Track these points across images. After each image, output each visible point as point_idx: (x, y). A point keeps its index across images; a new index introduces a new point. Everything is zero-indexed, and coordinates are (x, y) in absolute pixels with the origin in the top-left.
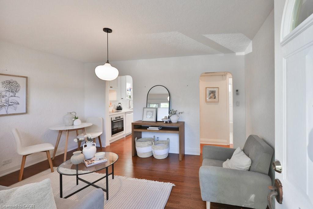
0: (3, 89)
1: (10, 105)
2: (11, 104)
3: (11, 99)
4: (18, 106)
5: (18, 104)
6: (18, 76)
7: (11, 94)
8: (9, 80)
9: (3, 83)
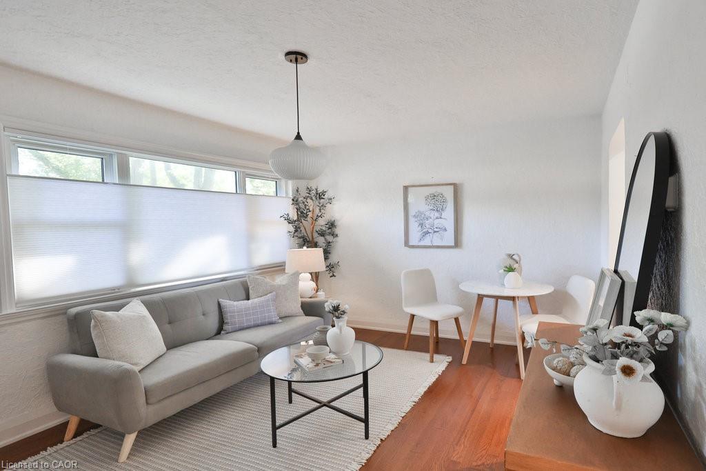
0: (427, 207)
1: (435, 232)
2: (437, 230)
3: (437, 221)
4: (445, 233)
5: (445, 230)
6: (443, 185)
7: (437, 214)
8: (433, 192)
9: (427, 198)
